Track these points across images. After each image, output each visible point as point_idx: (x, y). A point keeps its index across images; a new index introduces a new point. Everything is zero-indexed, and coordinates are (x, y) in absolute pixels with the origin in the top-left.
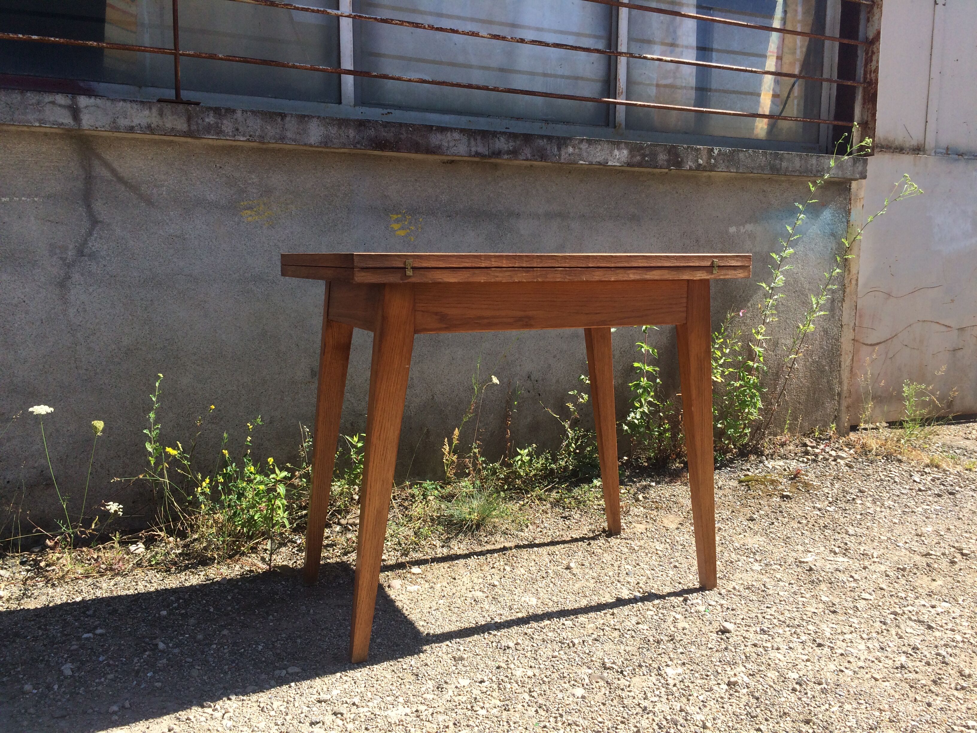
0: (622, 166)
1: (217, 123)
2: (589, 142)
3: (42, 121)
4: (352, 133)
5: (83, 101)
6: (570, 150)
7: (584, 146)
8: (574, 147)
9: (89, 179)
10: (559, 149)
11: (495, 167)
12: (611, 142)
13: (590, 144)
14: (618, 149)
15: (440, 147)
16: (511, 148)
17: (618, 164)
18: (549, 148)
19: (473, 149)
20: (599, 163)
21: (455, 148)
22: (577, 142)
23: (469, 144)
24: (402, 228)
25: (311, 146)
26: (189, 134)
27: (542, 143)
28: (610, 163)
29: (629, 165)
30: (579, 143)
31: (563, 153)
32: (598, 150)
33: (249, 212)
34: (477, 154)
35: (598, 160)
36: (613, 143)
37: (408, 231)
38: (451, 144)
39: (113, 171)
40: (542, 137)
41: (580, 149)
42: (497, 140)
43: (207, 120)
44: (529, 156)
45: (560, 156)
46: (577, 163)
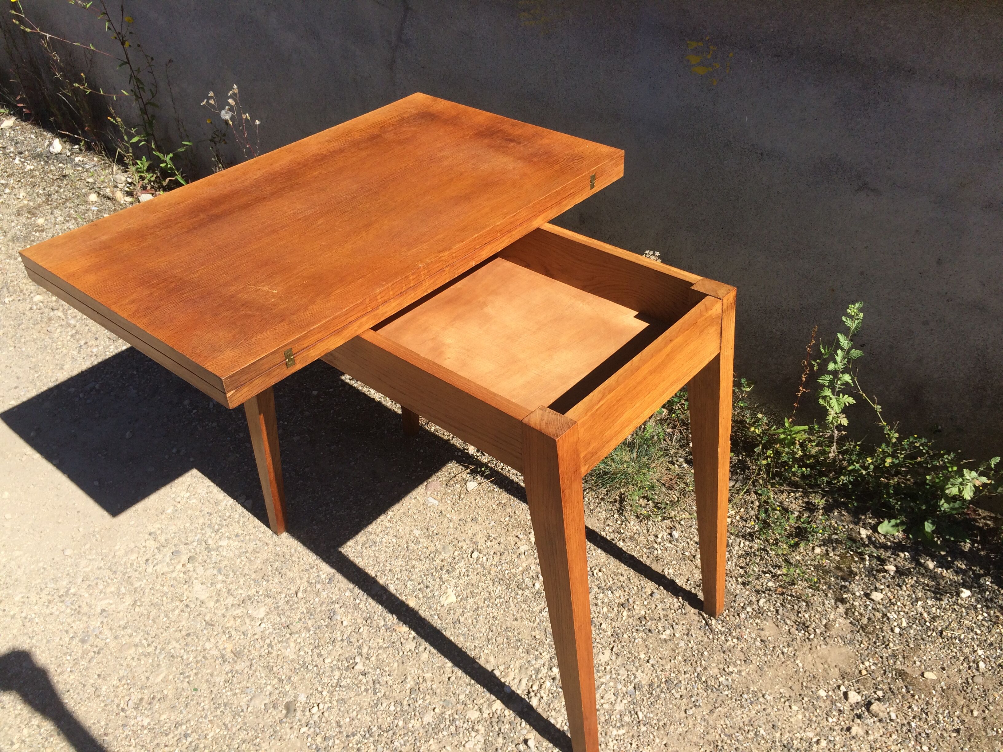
24: (703, 64)
37: (711, 69)
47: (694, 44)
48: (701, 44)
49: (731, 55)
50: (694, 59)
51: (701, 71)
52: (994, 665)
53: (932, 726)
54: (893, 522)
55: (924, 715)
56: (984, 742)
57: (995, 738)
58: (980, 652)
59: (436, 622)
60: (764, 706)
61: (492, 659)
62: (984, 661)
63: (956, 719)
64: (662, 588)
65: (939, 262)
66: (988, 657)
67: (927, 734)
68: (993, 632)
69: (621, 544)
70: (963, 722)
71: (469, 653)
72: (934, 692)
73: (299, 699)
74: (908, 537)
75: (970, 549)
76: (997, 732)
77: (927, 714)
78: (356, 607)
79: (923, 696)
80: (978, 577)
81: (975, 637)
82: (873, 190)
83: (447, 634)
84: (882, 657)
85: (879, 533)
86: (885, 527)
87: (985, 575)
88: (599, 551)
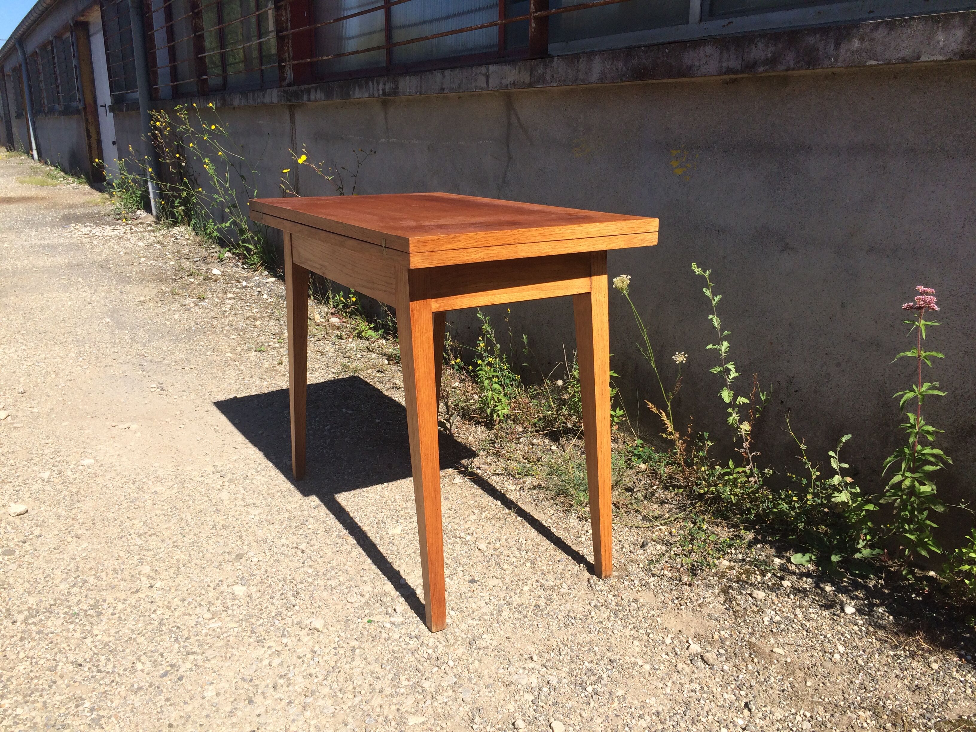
0: (950, 60)
1: (543, 73)
2: (890, 26)
3: (476, 87)
4: (620, 65)
5: (492, 68)
6: (856, 44)
7: (880, 34)
8: (862, 39)
9: (509, 125)
10: (838, 45)
11: (785, 81)
12: (932, 18)
13: (891, 29)
14: (945, 28)
15: (690, 68)
16: (769, 55)
17: (941, 58)
18: (821, 48)
19: (724, 65)
20: (904, 60)
21: (705, 66)
22: (868, 30)
23: (721, 58)
24: (680, 166)
25: (592, 83)
26: (530, 85)
27: (811, 40)
28: (924, 58)
29: (963, 55)
30: (872, 31)
31: (842, 52)
32: (904, 37)
33: (576, 149)
34: (729, 71)
35: (902, 55)
36: (936, 20)
37: (685, 169)
38: (702, 63)
39: (518, 119)
40: (813, 30)
41: (872, 40)
42: (753, 47)
43: (539, 72)
44: (792, 63)
45: (837, 57)
46: (864, 66)
47: (675, 152)
48: (679, 151)
49: (697, 156)
50: (675, 163)
51: (679, 171)
52: (849, 659)
53: (761, 684)
54: (807, 556)
55: (756, 673)
56: (805, 703)
57: (819, 703)
58: (841, 649)
59: (376, 540)
60: (609, 636)
61: (404, 566)
62: (842, 655)
63: (787, 683)
64: (570, 558)
65: (843, 305)
66: (847, 654)
67: (751, 686)
68: (865, 639)
69: (554, 530)
70: (792, 686)
71: (389, 560)
72: (776, 662)
73: (249, 553)
74: (818, 569)
75: (875, 586)
76: (824, 700)
77: (758, 673)
78: (324, 522)
79: (763, 662)
80: (871, 606)
81: (842, 638)
82: (792, 249)
83: (381, 549)
84: (740, 633)
85: (791, 563)
86: (797, 558)
87: (881, 605)
88: (533, 530)
